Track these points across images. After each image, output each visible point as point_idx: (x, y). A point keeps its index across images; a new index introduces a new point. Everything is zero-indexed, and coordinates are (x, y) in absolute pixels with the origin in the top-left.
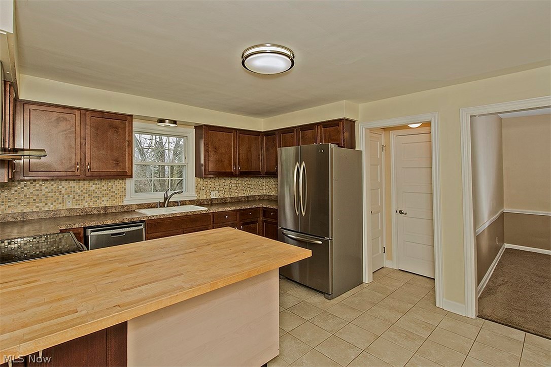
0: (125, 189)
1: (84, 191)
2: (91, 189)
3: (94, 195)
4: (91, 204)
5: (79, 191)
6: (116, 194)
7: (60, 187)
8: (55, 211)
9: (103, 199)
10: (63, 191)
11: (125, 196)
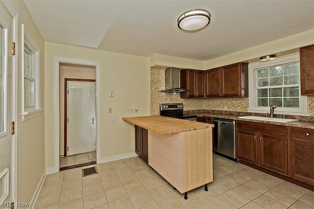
0: (248, 104)
1: (231, 103)
2: (233, 102)
3: (234, 105)
4: (233, 110)
5: (229, 103)
6: (244, 106)
7: (223, 101)
8: (221, 111)
9: (238, 108)
10: (224, 103)
11: (248, 107)
